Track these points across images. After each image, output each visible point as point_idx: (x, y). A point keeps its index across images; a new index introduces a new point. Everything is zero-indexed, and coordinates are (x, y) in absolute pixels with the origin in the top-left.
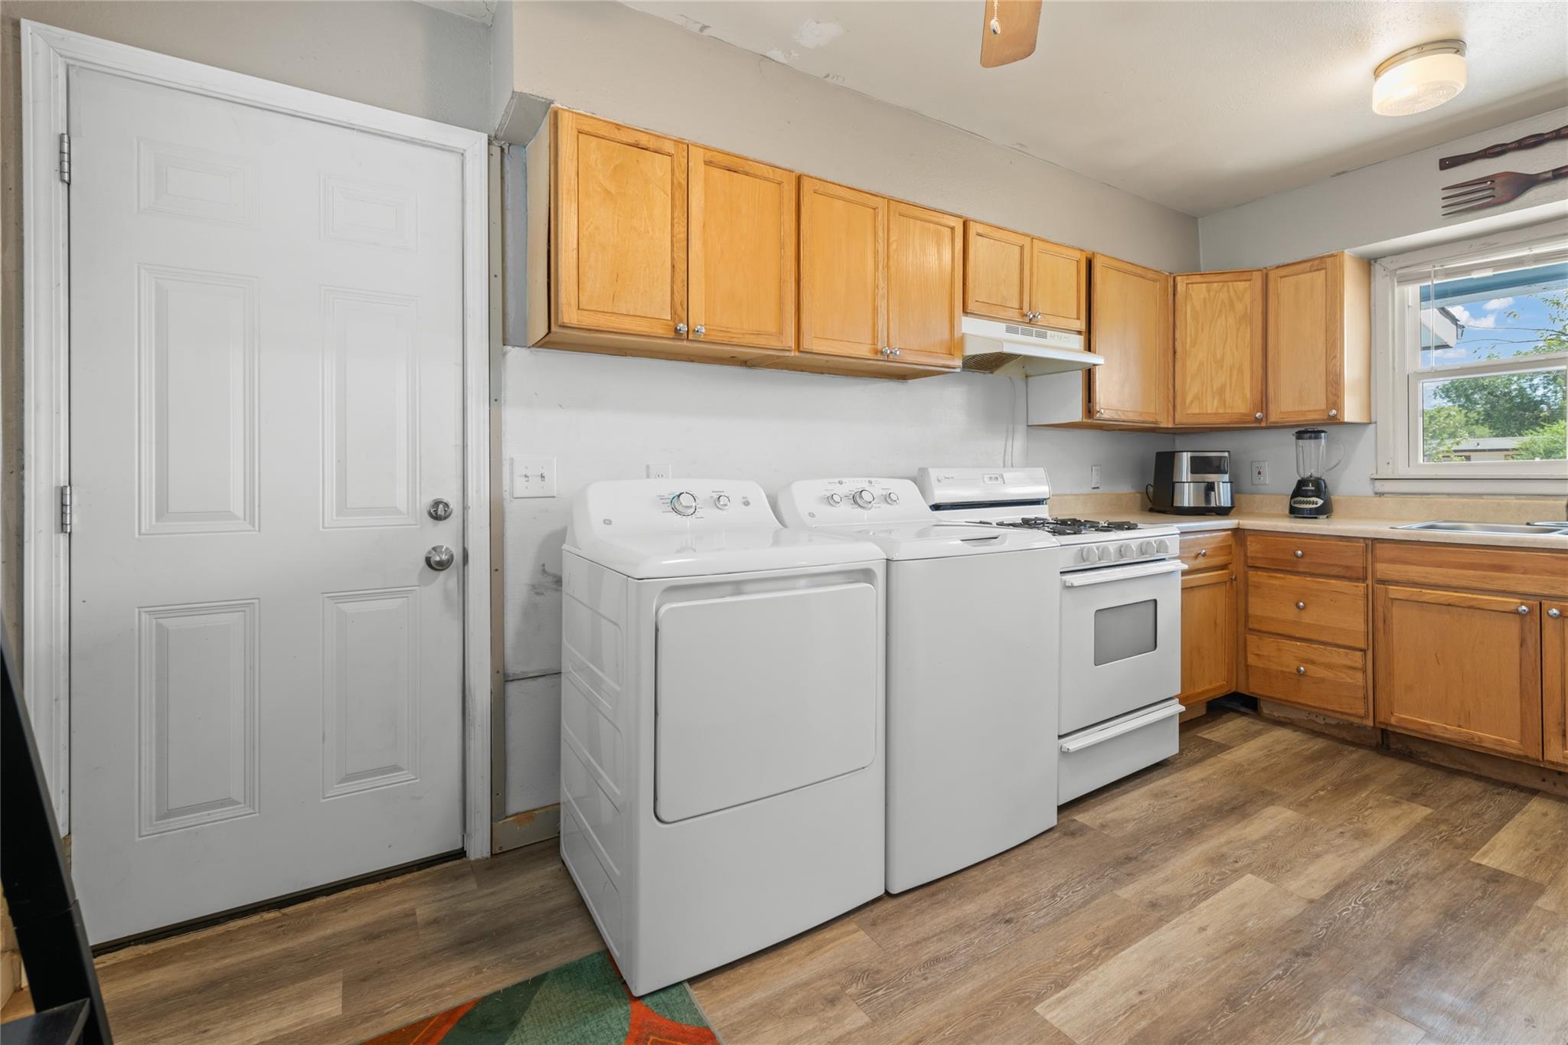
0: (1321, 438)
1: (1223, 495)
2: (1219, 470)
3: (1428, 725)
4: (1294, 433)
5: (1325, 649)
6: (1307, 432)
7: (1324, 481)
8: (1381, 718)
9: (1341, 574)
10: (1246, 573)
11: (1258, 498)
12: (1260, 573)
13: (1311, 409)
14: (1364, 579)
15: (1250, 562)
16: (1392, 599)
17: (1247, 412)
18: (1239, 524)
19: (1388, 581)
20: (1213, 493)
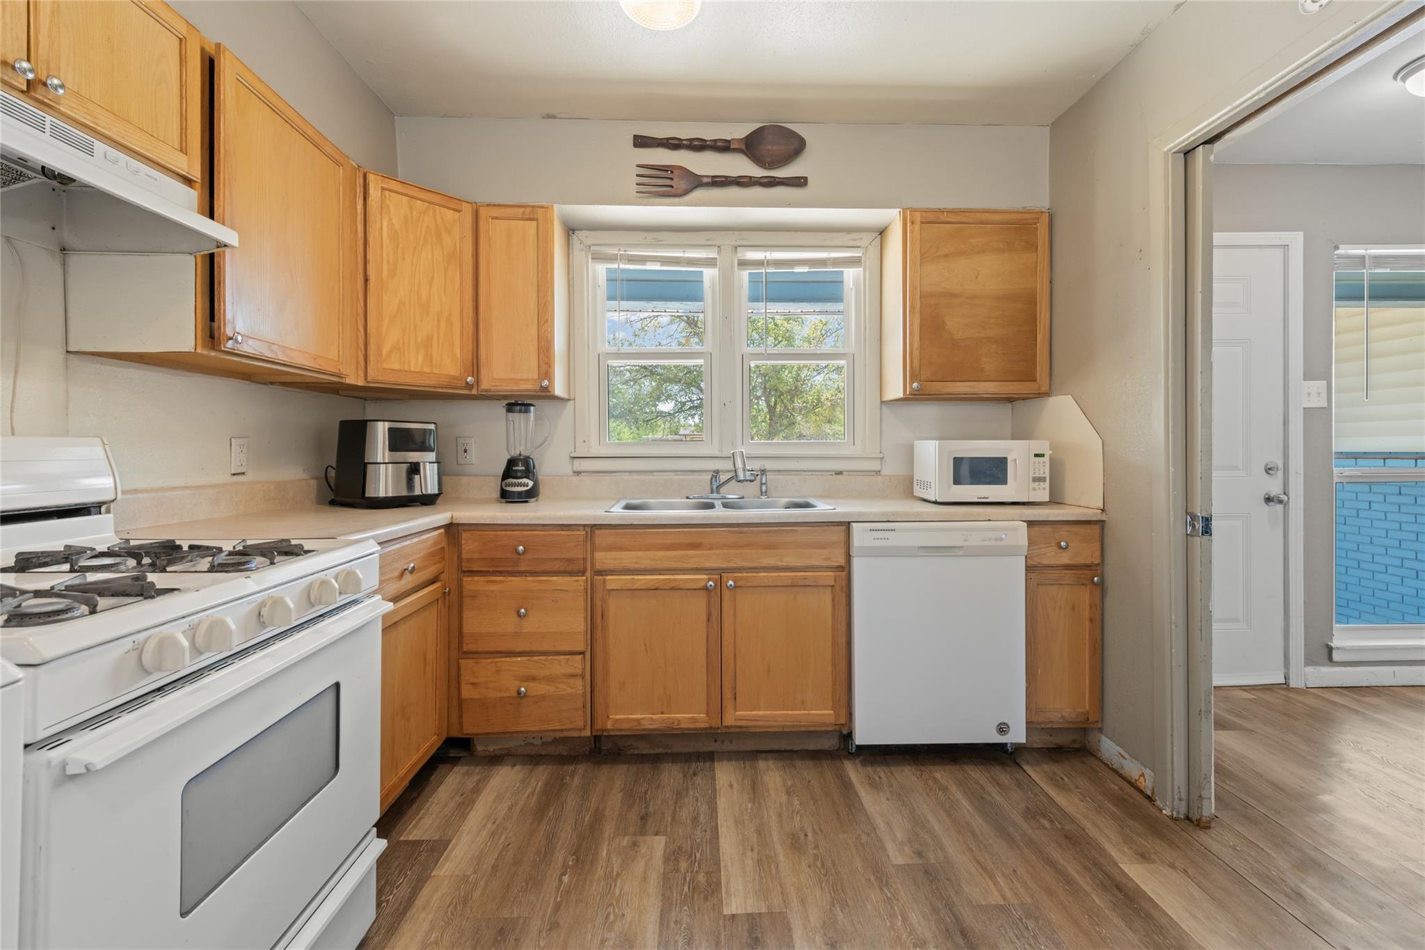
0: (530, 412)
1: (428, 481)
2: (424, 448)
3: (638, 720)
4: (504, 405)
5: (546, 660)
6: (517, 405)
7: (532, 460)
8: (598, 726)
9: (562, 569)
10: (460, 580)
11: (464, 480)
12: (476, 578)
13: (524, 378)
14: (583, 573)
15: (465, 566)
16: (609, 590)
17: (458, 375)
18: (452, 517)
19: (605, 571)
20: (417, 477)
